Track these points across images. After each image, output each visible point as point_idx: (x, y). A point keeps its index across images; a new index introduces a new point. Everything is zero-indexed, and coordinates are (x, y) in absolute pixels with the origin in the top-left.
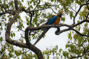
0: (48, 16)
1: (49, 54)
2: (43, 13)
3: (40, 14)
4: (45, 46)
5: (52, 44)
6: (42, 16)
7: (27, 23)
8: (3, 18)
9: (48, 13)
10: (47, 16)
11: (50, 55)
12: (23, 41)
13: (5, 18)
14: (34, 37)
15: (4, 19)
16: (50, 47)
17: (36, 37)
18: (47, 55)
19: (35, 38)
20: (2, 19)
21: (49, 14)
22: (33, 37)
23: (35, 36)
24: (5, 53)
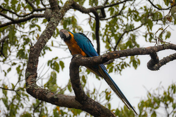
0: (143, 16)
1: (155, 107)
2: (129, 9)
3: (121, 11)
4: (145, 87)
5: (161, 83)
6: (128, 16)
7: (92, 34)
8: (32, 26)
9: (144, 8)
10: (140, 15)
11: (157, 107)
12: (86, 78)
13: (38, 26)
14: (113, 67)
15: (36, 28)
16: (157, 89)
17: (116, 67)
18: (150, 108)
19: (114, 70)
20: (30, 28)
21: (145, 10)
22: (110, 67)
23: (114, 65)
24: (46, 108)
